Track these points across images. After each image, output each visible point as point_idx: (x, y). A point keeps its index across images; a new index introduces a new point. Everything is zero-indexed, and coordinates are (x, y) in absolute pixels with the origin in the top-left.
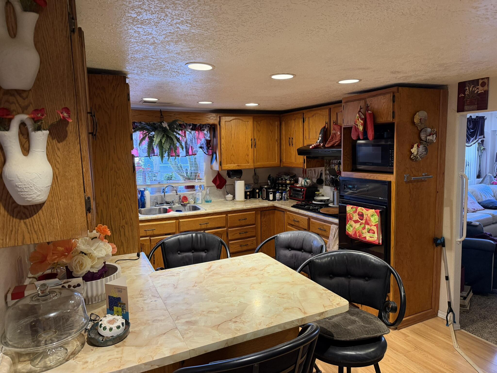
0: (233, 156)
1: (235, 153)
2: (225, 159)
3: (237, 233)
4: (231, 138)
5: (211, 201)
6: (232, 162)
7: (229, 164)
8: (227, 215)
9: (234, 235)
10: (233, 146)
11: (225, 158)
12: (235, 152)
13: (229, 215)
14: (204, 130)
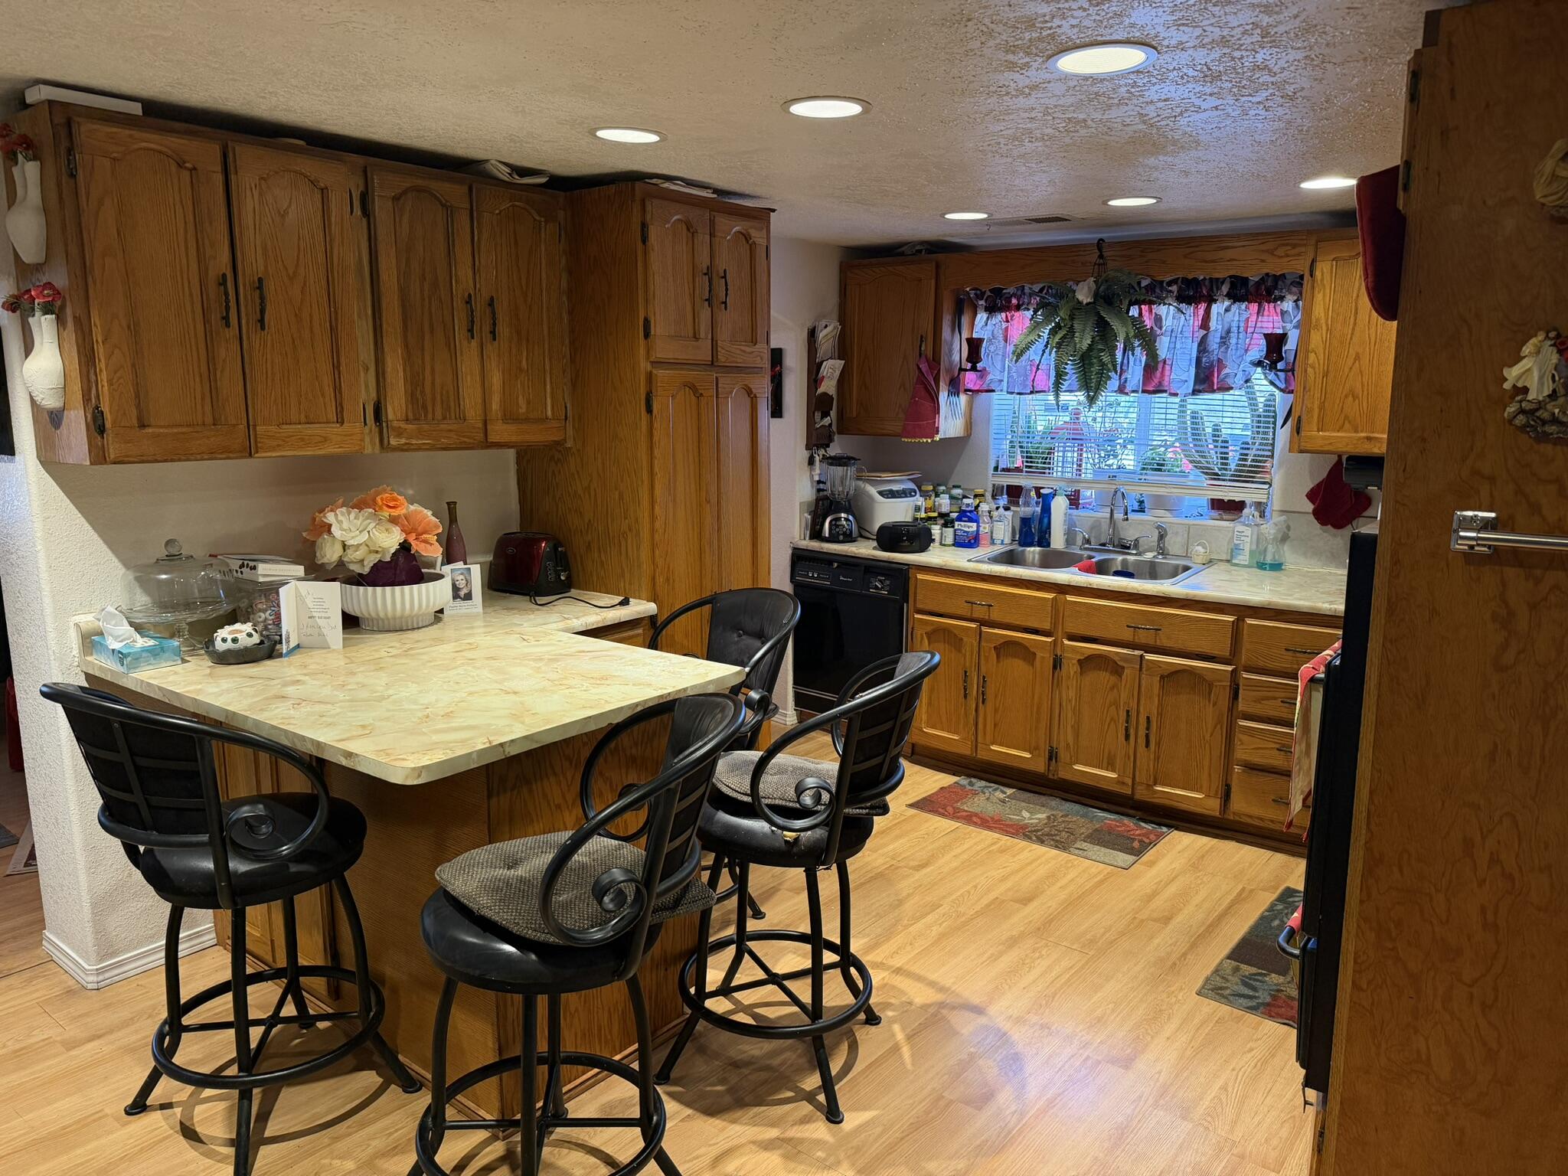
0: (1355, 397)
1: (1363, 385)
2: (1316, 411)
3: (1275, 698)
4: (1355, 324)
5: (1277, 567)
6: (1347, 425)
7: (1334, 430)
8: (1240, 620)
9: (1263, 700)
10: (1357, 357)
11: (1317, 403)
12: (1365, 381)
13: (1249, 621)
14: (1282, 298)
